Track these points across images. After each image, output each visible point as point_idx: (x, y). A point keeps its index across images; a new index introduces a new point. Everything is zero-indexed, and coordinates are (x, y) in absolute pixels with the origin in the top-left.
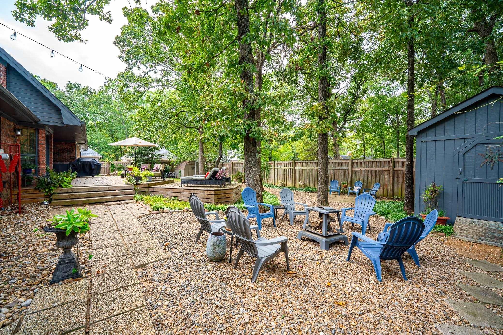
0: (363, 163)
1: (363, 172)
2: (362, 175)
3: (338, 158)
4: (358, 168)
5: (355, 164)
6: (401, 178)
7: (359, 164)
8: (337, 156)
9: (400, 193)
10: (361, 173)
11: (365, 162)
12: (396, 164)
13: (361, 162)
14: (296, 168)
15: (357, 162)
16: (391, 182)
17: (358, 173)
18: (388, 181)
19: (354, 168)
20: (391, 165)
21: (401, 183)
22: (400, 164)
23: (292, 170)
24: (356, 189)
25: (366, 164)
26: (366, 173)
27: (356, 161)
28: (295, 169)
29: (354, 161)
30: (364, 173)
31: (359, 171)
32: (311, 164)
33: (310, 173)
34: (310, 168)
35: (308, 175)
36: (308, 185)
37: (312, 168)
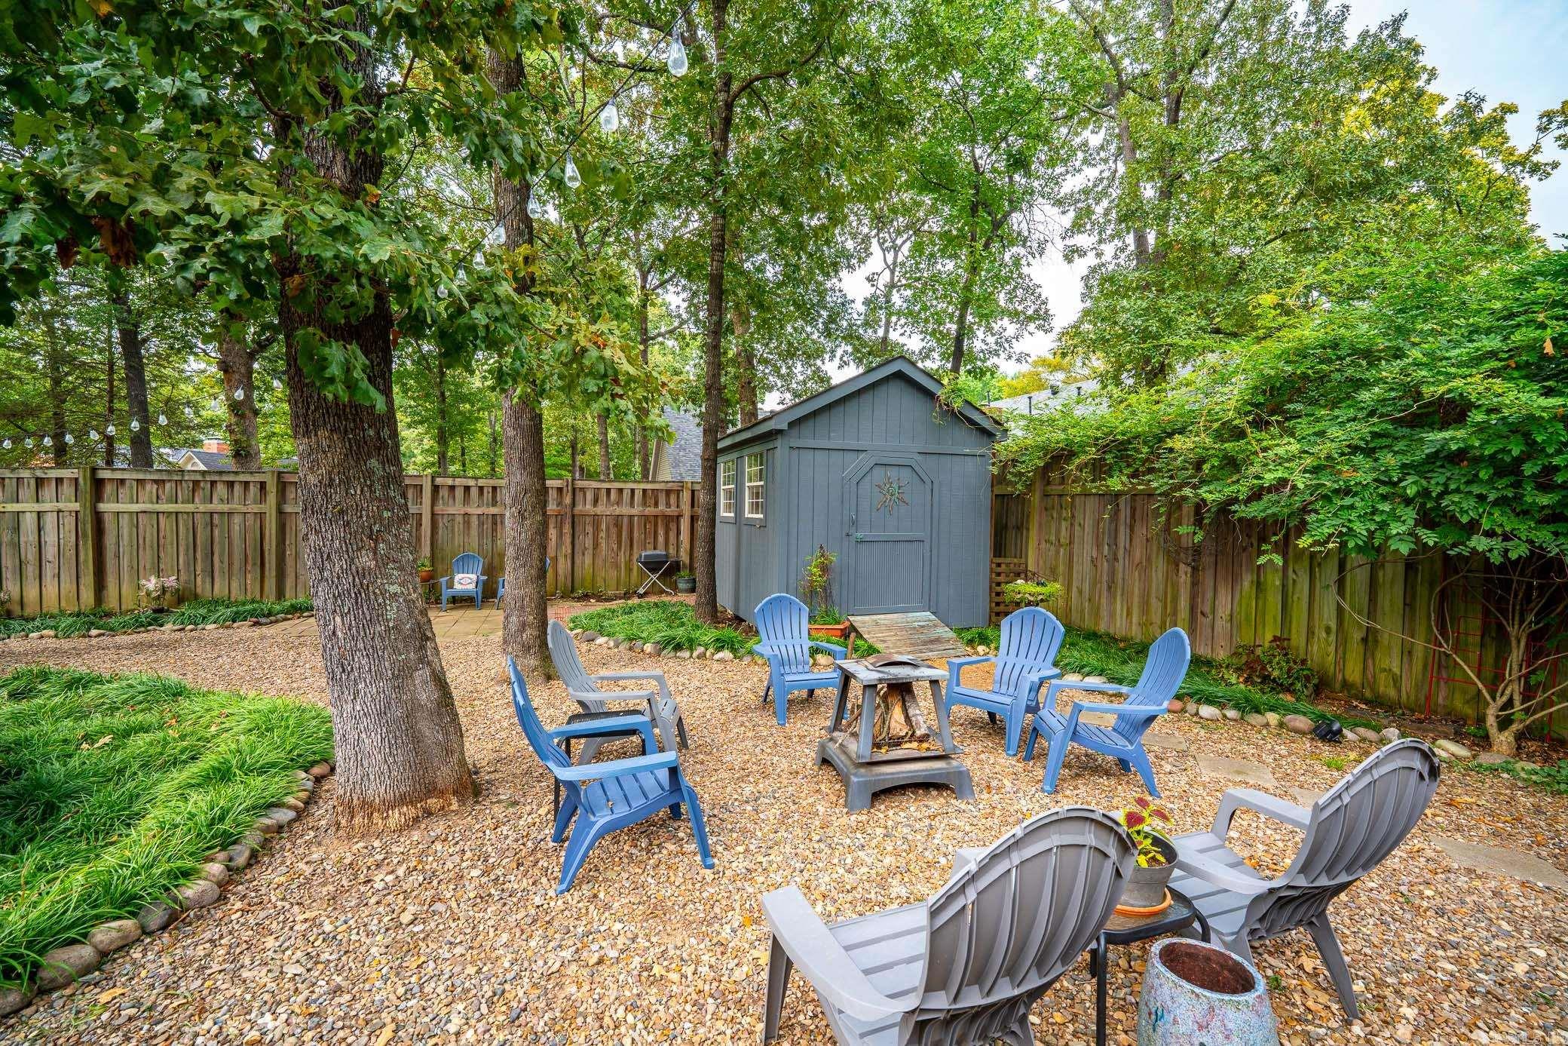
0: (474, 492)
1: (474, 521)
2: (474, 532)
3: (254, 466)
4: (456, 509)
5: (444, 493)
6: (590, 536)
7: (459, 493)
8: (248, 455)
9: (589, 578)
10: (467, 523)
11: (481, 489)
12: (579, 496)
13: (467, 489)
14: (103, 507)
15: (452, 488)
16: (567, 548)
17: (459, 526)
18: (558, 546)
19: (438, 509)
20: (568, 500)
21: (591, 551)
22: (590, 496)
23: (69, 522)
24: (465, 582)
25: (487, 495)
26: (488, 526)
27: (450, 482)
28: (98, 519)
29: (439, 481)
30: (481, 524)
31: (460, 519)
32: (221, 490)
33: (216, 532)
34: (216, 506)
35: (198, 542)
36: (199, 590)
37: (225, 508)
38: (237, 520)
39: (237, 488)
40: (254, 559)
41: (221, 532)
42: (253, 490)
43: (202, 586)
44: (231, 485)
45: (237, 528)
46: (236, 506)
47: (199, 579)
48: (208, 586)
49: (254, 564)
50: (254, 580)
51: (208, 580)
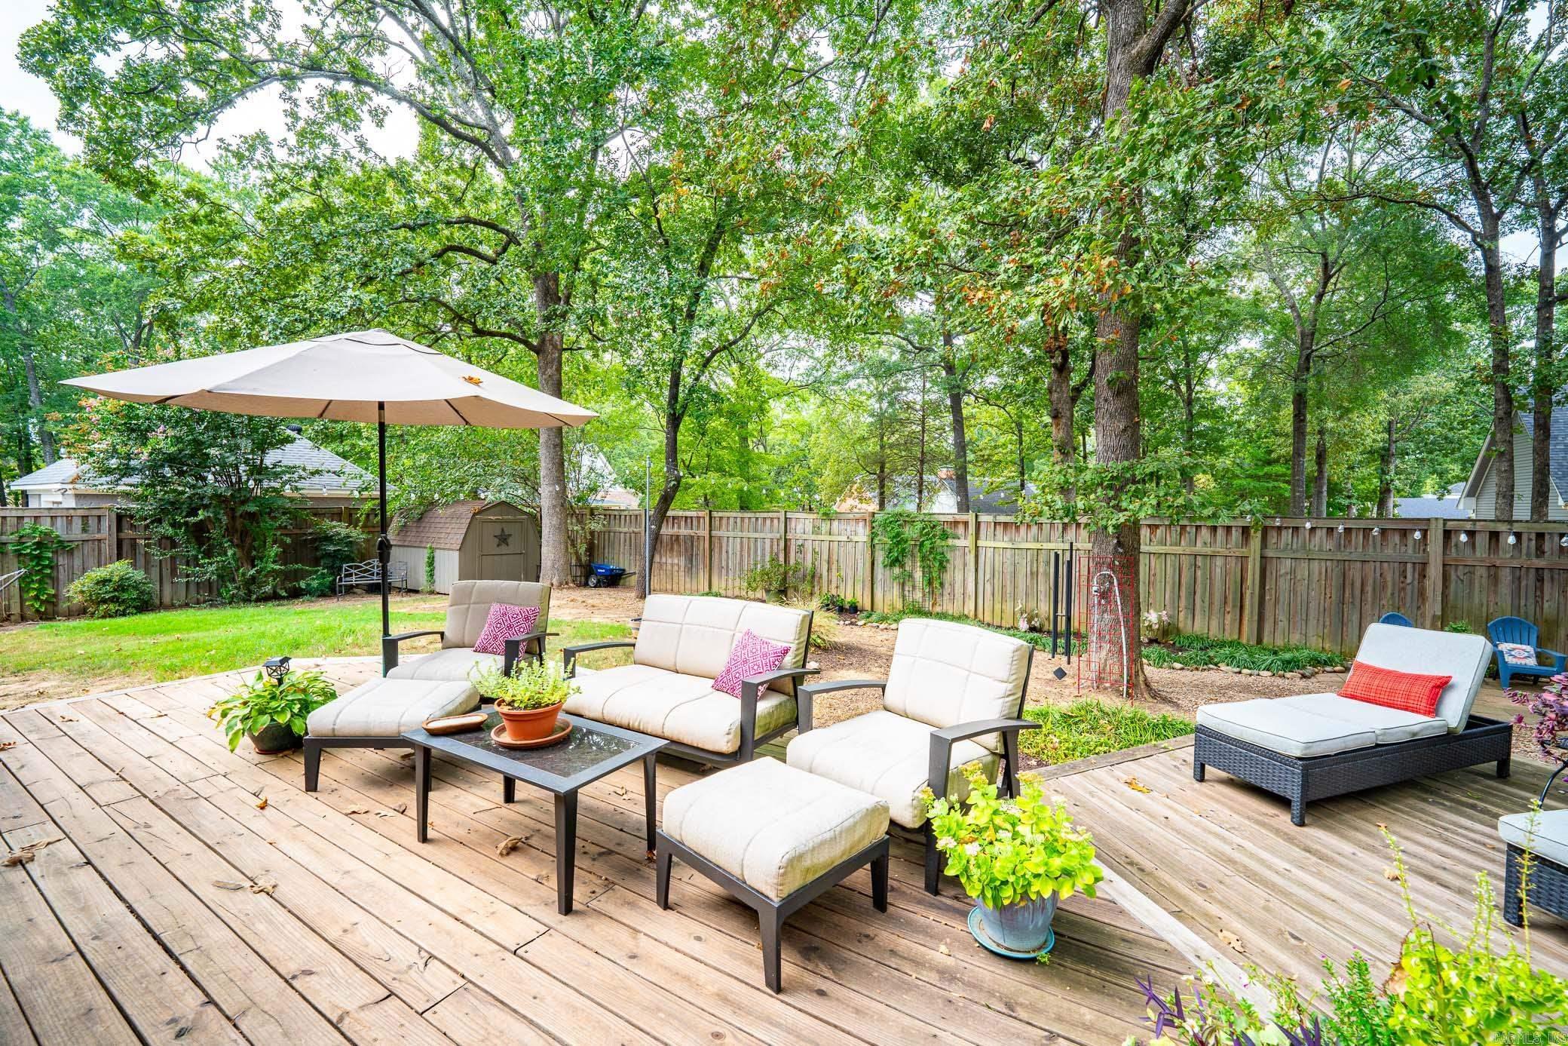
1: (1505, 575)
2: (1505, 589)
10: (1494, 578)
17: (1481, 580)
32: (1205, 533)
33: (1199, 573)
34: (1199, 548)
35: (1183, 581)
36: (1181, 625)
37: (1208, 550)
38: (1219, 562)
39: (1220, 531)
40: (1234, 600)
41: (1204, 574)
42: (1236, 534)
43: (1183, 622)
44: (1214, 529)
45: (1218, 570)
46: (1219, 548)
47: (1182, 615)
48: (1190, 622)
49: (1234, 606)
50: (1233, 621)
51: (1190, 616)
